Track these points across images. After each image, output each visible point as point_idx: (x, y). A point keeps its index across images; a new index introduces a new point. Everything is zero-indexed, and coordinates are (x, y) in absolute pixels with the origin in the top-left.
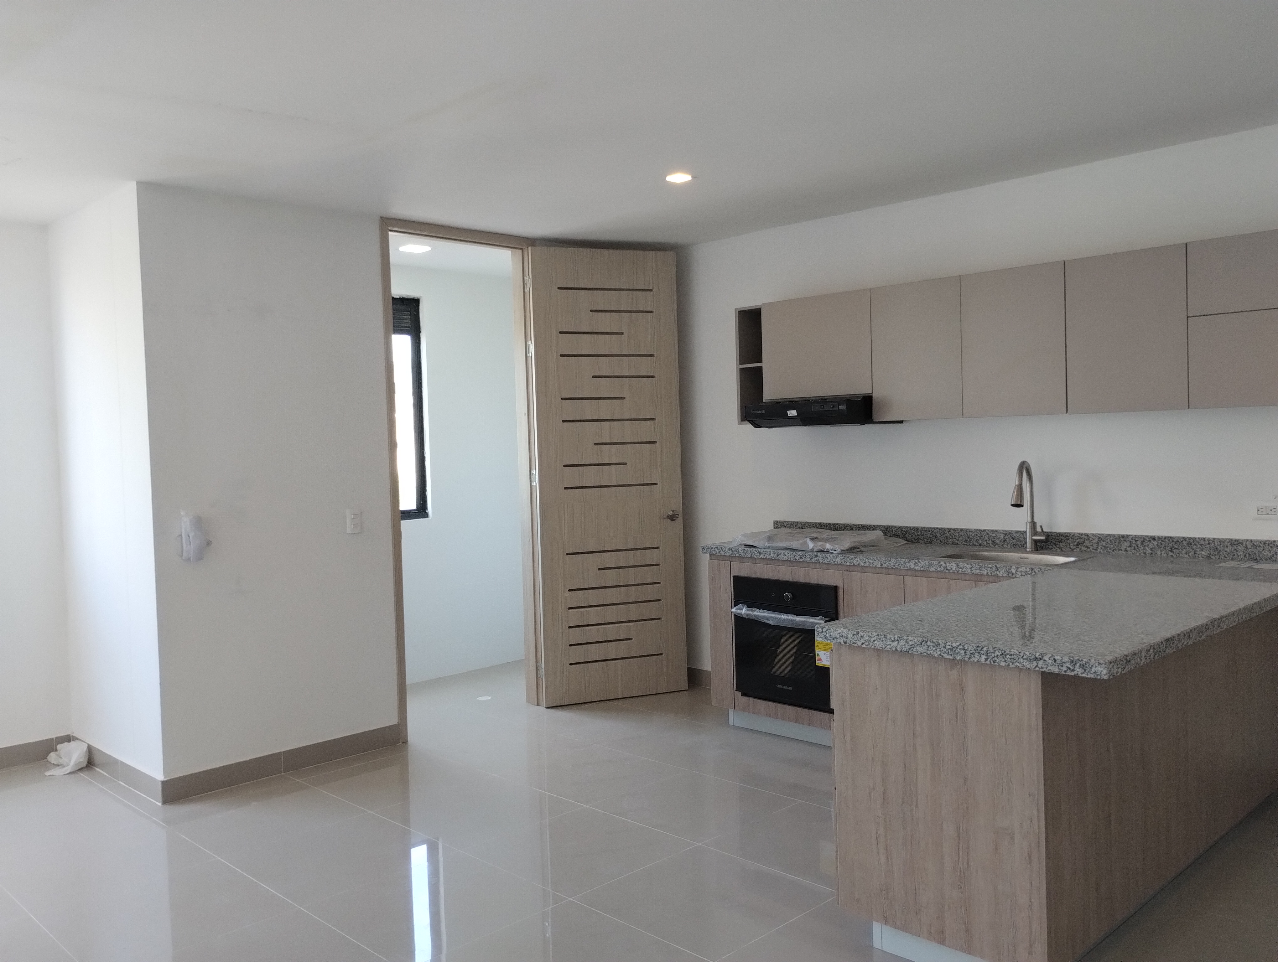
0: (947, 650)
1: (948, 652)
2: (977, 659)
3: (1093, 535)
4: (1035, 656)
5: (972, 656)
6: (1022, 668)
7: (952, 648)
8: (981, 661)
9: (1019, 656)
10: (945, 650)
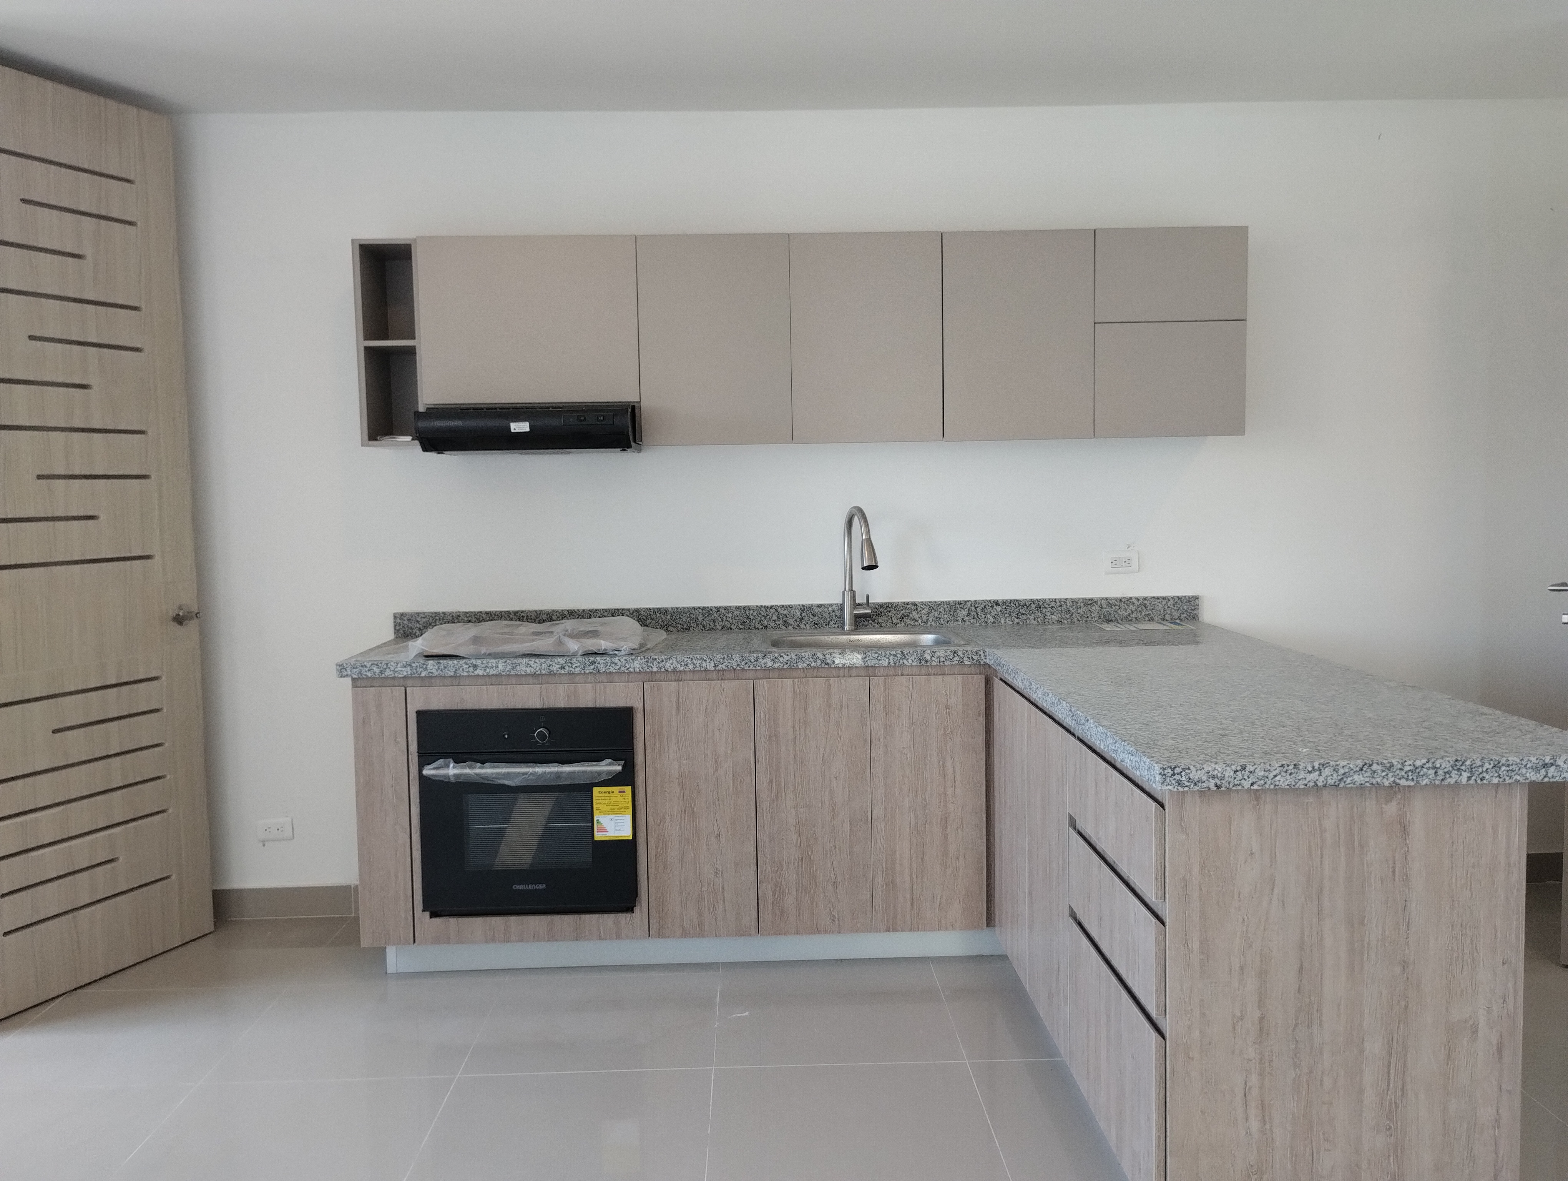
0: (1406, 773)
1: (1408, 776)
2: (1455, 780)
3: (923, 603)
4: (1544, 761)
5: (1447, 776)
6: (1524, 781)
7: (1414, 768)
8: (1461, 782)
9: (1520, 766)
10: (1403, 773)
